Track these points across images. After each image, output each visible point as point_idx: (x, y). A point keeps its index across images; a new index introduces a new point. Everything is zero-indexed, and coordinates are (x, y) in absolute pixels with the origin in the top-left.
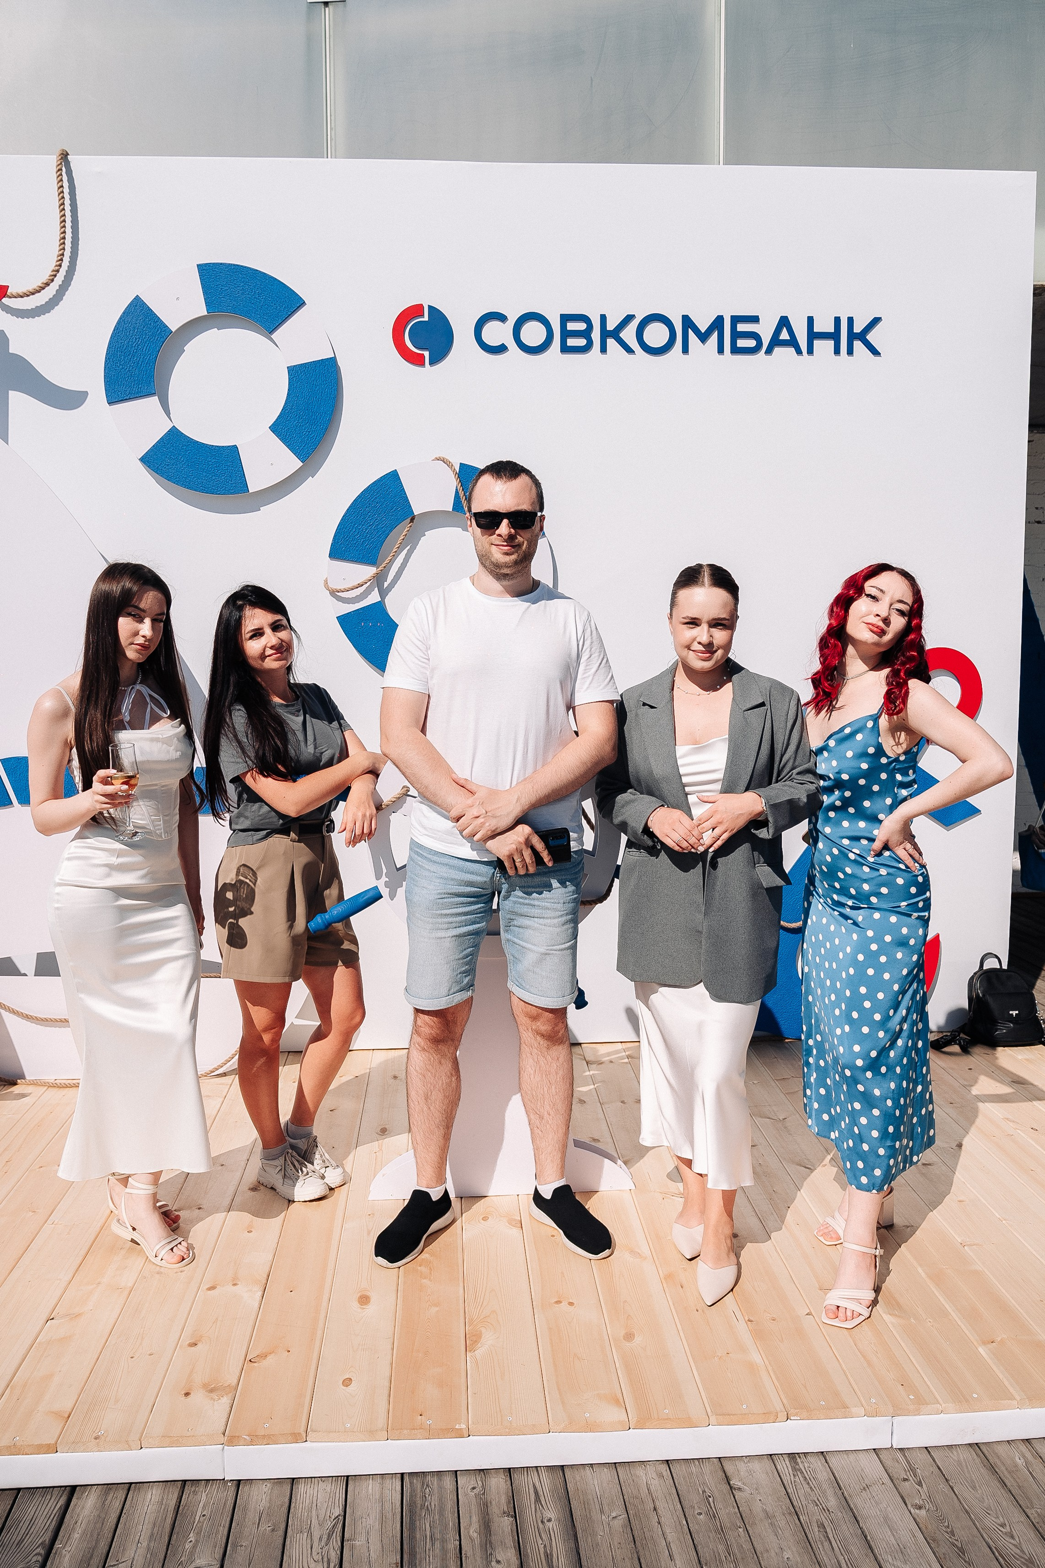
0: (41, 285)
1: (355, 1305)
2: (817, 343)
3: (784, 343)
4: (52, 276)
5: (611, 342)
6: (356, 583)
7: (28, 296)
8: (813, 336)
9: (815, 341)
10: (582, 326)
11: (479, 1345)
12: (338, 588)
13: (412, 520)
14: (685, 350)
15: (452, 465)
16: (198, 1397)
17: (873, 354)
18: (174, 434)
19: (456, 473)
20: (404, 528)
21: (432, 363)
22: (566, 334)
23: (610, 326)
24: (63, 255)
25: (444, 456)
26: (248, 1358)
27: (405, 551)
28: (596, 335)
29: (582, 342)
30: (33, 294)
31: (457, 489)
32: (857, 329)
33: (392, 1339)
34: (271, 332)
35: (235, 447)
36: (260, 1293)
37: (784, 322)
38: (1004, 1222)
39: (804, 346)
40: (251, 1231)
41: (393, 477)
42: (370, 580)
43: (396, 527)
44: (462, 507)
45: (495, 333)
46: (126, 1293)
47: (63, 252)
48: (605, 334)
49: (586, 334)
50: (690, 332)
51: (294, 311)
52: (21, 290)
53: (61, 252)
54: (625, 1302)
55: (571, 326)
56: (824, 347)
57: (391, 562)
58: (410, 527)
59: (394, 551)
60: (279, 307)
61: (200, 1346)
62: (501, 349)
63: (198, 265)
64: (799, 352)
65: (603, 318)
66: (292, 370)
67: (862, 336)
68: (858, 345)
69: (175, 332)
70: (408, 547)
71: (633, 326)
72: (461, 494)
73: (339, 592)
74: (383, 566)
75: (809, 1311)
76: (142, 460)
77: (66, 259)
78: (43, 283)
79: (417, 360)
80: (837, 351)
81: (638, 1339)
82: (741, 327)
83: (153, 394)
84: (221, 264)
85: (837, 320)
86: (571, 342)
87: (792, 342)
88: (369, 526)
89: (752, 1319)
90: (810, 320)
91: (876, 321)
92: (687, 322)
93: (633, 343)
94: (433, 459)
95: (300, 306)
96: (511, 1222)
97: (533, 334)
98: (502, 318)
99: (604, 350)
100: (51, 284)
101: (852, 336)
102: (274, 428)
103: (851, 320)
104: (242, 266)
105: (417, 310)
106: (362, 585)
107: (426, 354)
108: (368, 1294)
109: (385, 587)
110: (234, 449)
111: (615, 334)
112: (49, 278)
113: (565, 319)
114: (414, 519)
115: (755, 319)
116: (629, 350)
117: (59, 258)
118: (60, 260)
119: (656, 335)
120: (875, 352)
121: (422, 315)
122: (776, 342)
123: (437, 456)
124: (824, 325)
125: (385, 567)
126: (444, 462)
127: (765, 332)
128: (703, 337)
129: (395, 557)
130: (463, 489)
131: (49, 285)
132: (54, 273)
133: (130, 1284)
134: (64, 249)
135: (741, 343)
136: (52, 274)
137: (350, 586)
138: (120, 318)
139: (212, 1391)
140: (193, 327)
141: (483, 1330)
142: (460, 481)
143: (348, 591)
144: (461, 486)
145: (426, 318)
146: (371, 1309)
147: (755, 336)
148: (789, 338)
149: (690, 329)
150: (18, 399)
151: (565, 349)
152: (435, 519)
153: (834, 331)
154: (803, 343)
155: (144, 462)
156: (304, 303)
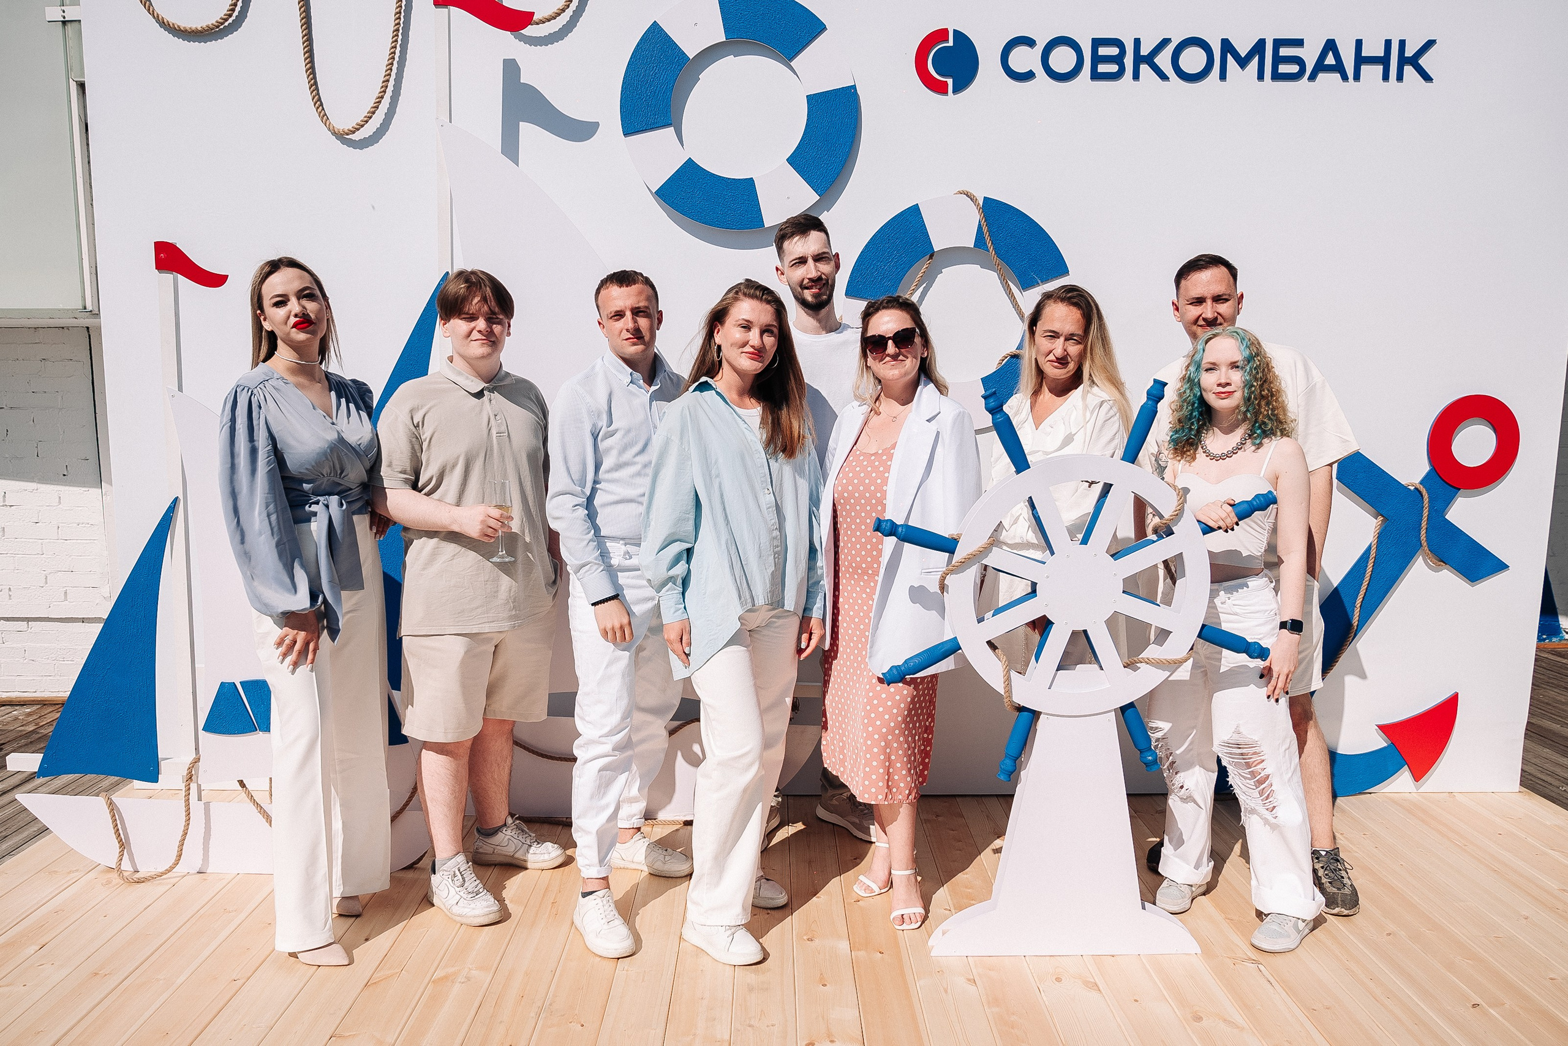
0: (557, 11)
2: (1365, 69)
3: (1330, 69)
5: (1144, 68)
7: (544, 22)
8: (1361, 60)
9: (1362, 66)
10: (1114, 51)
13: (931, 257)
14: (1223, 76)
15: (976, 199)
17: (1424, 80)
18: (690, 166)
19: (980, 207)
20: (924, 266)
21: (956, 91)
22: (1097, 59)
23: (1145, 51)
25: (968, 190)
27: (921, 289)
28: (1129, 61)
29: (1113, 68)
30: (549, 20)
31: (980, 224)
32: (1409, 52)
34: (791, 59)
35: (751, 179)
37: (1330, 46)
39: (1349, 71)
41: (914, 212)
43: (915, 264)
44: (985, 242)
45: (1022, 59)
48: (1139, 60)
49: (1119, 60)
50: (1230, 58)
51: (815, 36)
52: (542, 17)
55: (1103, 51)
56: (1371, 72)
58: (929, 263)
59: (912, 288)
60: (799, 34)
62: (1029, 76)
64: (1345, 78)
65: (1137, 42)
66: (810, 99)
67: (1414, 61)
68: (1409, 70)
69: (692, 59)
70: (925, 285)
71: (1168, 50)
72: (985, 229)
76: (657, 195)
79: (939, 88)
80: (1386, 77)
82: (1284, 52)
83: (668, 125)
85: (1388, 43)
86: (1102, 68)
87: (1339, 68)
88: (888, 263)
90: (1359, 43)
91: (1430, 44)
92: (1227, 47)
93: (1168, 70)
94: (956, 192)
95: (821, 31)
97: (1062, 60)
98: (1030, 42)
99: (1136, 76)
101: (1403, 61)
102: (792, 160)
103: (1402, 43)
105: (940, 35)
107: (950, 81)
110: (750, 182)
111: (1149, 60)
112: (565, 4)
113: (1097, 43)
114: (933, 255)
115: (1299, 43)
116: (1163, 77)
119: (1192, 61)
120: (1427, 78)
121: (947, 40)
122: (1320, 67)
123: (960, 190)
124: (1373, 48)
126: (968, 196)
127: (1310, 55)
128: (1243, 62)
130: (986, 225)
131: (564, 11)
135: (1283, 69)
138: (638, 45)
140: (711, 54)
142: (983, 216)
144: (985, 221)
145: (951, 43)
147: (1299, 61)
148: (1335, 63)
149: (1228, 54)
150: (528, 131)
151: (1096, 76)
152: (955, 255)
153: (1383, 55)
154: (1350, 68)
155: (659, 196)
156: (825, 28)
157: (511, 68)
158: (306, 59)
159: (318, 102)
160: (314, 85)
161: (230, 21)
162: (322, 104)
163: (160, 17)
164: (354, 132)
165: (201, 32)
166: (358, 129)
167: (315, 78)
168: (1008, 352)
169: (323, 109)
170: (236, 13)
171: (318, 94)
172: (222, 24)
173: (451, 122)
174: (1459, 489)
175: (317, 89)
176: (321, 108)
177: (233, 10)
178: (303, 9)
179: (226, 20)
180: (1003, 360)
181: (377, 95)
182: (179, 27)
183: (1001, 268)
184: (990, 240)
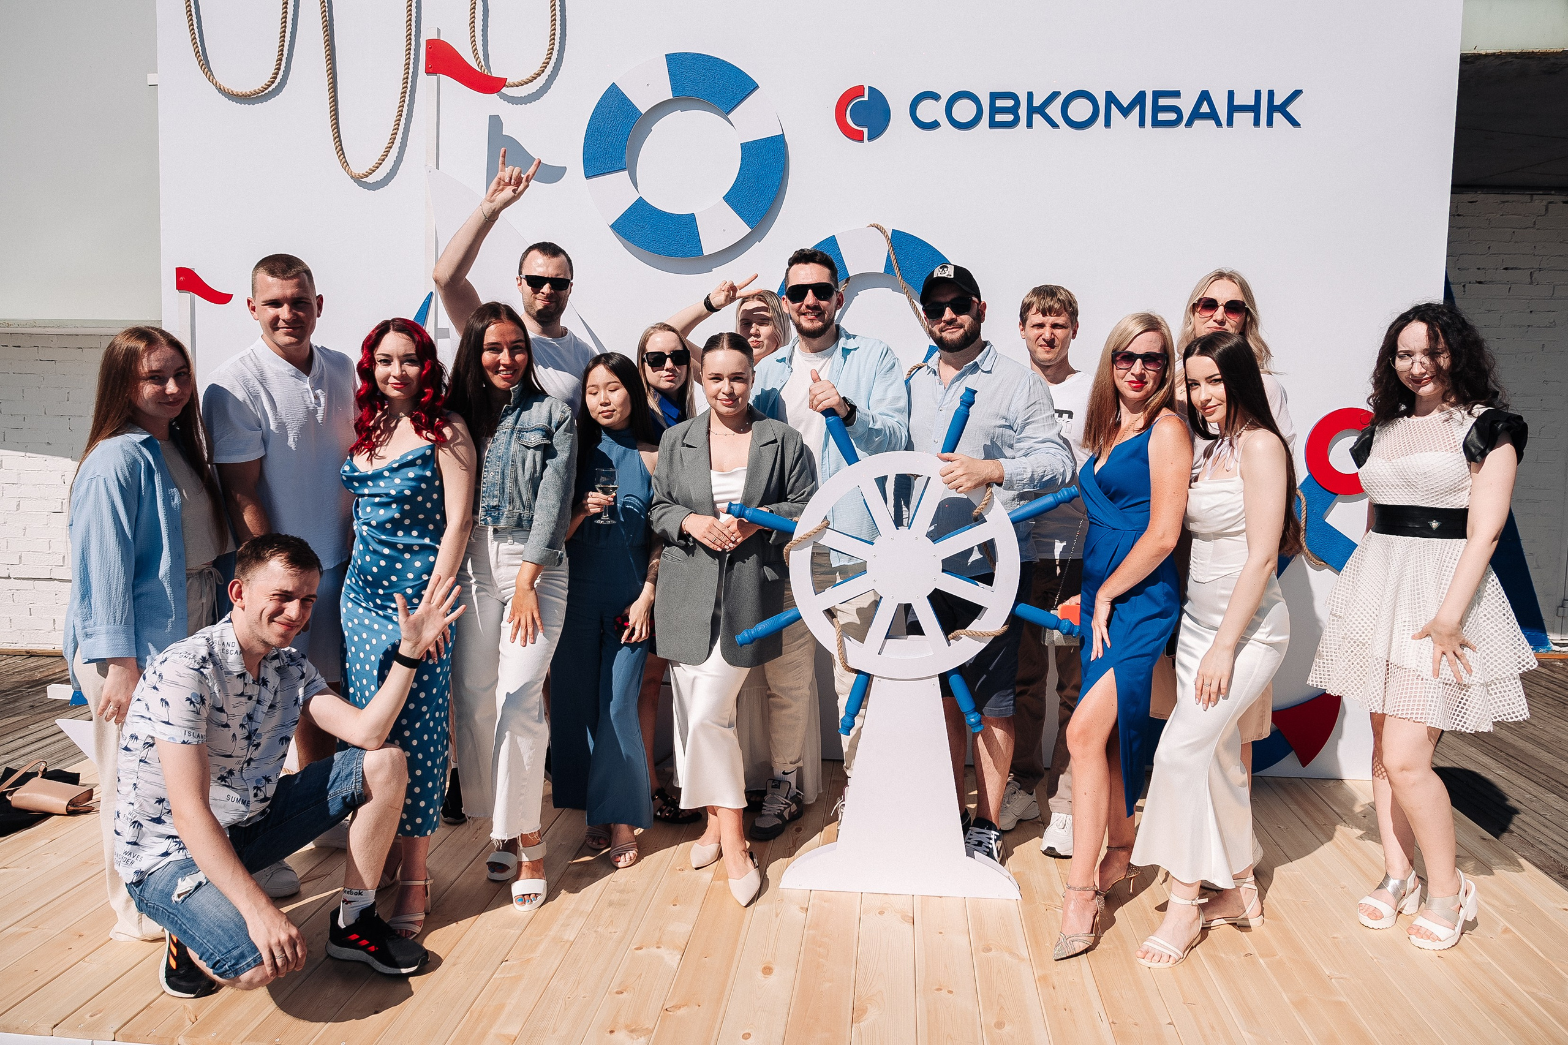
1: (760, 975)
2: (1236, 115)
3: (1205, 116)
4: (543, 67)
5: (1037, 117)
7: (522, 84)
8: (1233, 108)
9: (1234, 114)
10: (1010, 103)
11: (864, 1018)
13: (848, 280)
14: (1108, 124)
15: (885, 231)
16: (621, 1035)
17: (1293, 125)
18: (641, 203)
19: (889, 238)
21: (870, 139)
22: (994, 110)
23: (1037, 103)
24: (552, 49)
25: (878, 223)
26: (665, 1008)
28: (1023, 112)
29: (1009, 118)
30: (527, 83)
31: (888, 253)
32: (1277, 102)
33: (788, 1006)
34: (728, 113)
35: (693, 215)
36: (680, 957)
37: (1205, 96)
38: (1375, 960)
39: (1223, 119)
40: (676, 905)
41: (832, 241)
44: (893, 269)
45: (929, 111)
46: (568, 945)
47: (553, 47)
48: (1032, 110)
49: (1014, 110)
50: (1113, 108)
51: (748, 94)
52: (516, 80)
53: (551, 47)
54: (1000, 995)
55: (999, 103)
56: (1243, 120)
60: (735, 91)
61: (625, 994)
62: (934, 125)
63: (666, 55)
64: (1219, 124)
65: (1030, 95)
66: (744, 146)
67: (1282, 109)
68: (1278, 117)
69: (645, 114)
71: (1058, 102)
72: (893, 257)
75: (1170, 1021)
76: (613, 227)
77: (555, 52)
78: (535, 74)
79: (857, 137)
80: (1257, 123)
81: (1007, 1028)
82: (1162, 102)
83: (624, 169)
84: (686, 53)
85: (1258, 94)
86: (999, 118)
87: (1213, 115)
89: (1115, 1021)
90: (1231, 94)
91: (1297, 94)
92: (1110, 98)
93: (1058, 118)
94: (868, 225)
95: (753, 89)
96: (904, 918)
97: (964, 111)
98: (936, 97)
99: (1030, 125)
100: (542, 75)
101: (1272, 109)
102: (727, 198)
103: (1271, 94)
105: (858, 91)
107: (865, 130)
108: (771, 966)
110: (692, 218)
111: (1041, 110)
112: (540, 69)
113: (994, 96)
115: (1176, 94)
116: (1054, 125)
118: (550, 53)
119: (1080, 110)
120: (1295, 123)
121: (863, 95)
122: (1196, 115)
123: (872, 223)
124: (1244, 98)
126: (878, 228)
127: (1186, 105)
128: (1125, 112)
130: (894, 253)
131: (539, 75)
132: (545, 65)
133: (572, 939)
134: (554, 44)
135: (1162, 117)
138: (598, 103)
139: (632, 1031)
140: (660, 109)
141: (869, 1006)
142: (892, 246)
144: (893, 250)
145: (866, 98)
146: (773, 979)
147: (1176, 110)
148: (1209, 111)
149: (1112, 105)
151: (993, 124)
152: (868, 280)
153: (1253, 104)
154: (1223, 116)
155: (615, 229)
156: (757, 87)
157: (495, 123)
158: (331, 117)
159: (341, 152)
160: (338, 138)
161: (273, 86)
162: (343, 153)
163: (218, 84)
164: (367, 176)
165: (246, 96)
166: (371, 174)
167: (338, 131)
168: (915, 365)
169: (344, 157)
170: (278, 81)
171: (341, 145)
172: (266, 89)
173: (438, 168)
174: (1337, 495)
175: (340, 141)
176: (342, 156)
177: (275, 78)
178: (330, 76)
179: (269, 86)
180: (911, 372)
181: (386, 145)
182: (232, 91)
183: (907, 291)
184: (897, 266)
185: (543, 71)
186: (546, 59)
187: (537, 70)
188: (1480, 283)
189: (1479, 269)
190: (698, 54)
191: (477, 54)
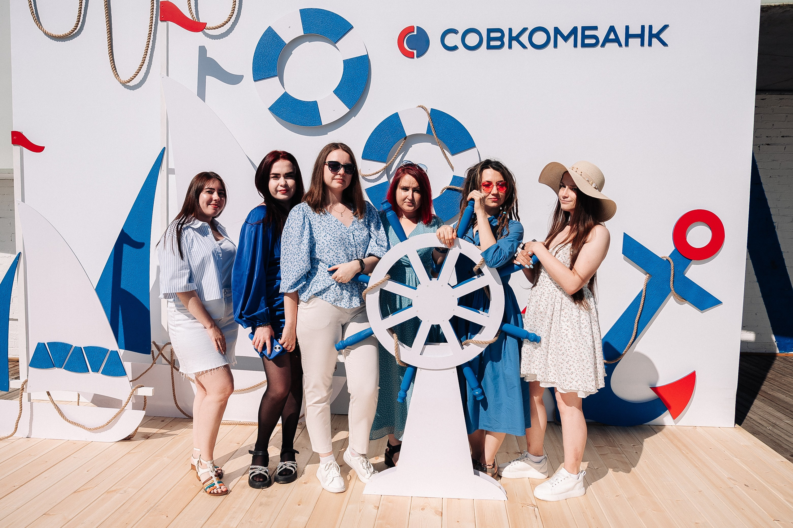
0: (224, 23)
2: (630, 40)
3: (612, 41)
4: (229, 18)
5: (514, 43)
6: (375, 172)
7: (217, 28)
8: (628, 36)
9: (629, 39)
10: (499, 35)
12: (366, 174)
13: (405, 139)
14: (555, 46)
15: (427, 110)
17: (663, 45)
18: (286, 96)
19: (429, 114)
20: (402, 143)
21: (418, 57)
22: (490, 39)
23: (514, 34)
24: (235, 7)
25: (422, 105)
27: (401, 155)
28: (506, 39)
29: (499, 43)
30: (220, 27)
31: (429, 122)
32: (654, 32)
34: (336, 43)
35: (316, 102)
37: (612, 29)
39: (623, 41)
40: (300, 505)
41: (396, 116)
42: (383, 170)
43: (397, 142)
44: (432, 131)
45: (451, 40)
47: (235, 6)
48: (511, 39)
49: (501, 39)
50: (559, 37)
51: (347, 32)
52: (214, 25)
53: (234, 6)
55: (493, 35)
56: (635, 42)
57: (394, 161)
58: (404, 142)
59: (395, 155)
60: (340, 30)
62: (455, 48)
63: (300, 10)
64: (620, 45)
65: (510, 30)
66: (345, 62)
67: (657, 36)
68: (654, 40)
69: (288, 44)
70: (403, 153)
71: (527, 34)
72: (431, 124)
73: (366, 176)
74: (389, 162)
76: (270, 109)
77: (236, 9)
78: (224, 22)
79: (411, 56)
80: (642, 44)
82: (587, 33)
83: (276, 76)
84: (311, 9)
85: (643, 27)
86: (493, 43)
87: (617, 40)
88: (383, 142)
90: (627, 28)
91: (666, 27)
92: (557, 31)
93: (527, 43)
94: (417, 106)
95: (350, 29)
96: (436, 512)
97: (472, 39)
98: (455, 32)
99: (510, 47)
100: (229, 22)
101: (651, 36)
102: (336, 92)
103: (651, 27)
104: (322, 9)
105: (411, 29)
106: (378, 173)
107: (415, 52)
109: (390, 174)
111: (517, 38)
112: (228, 19)
113: (490, 31)
115: (595, 28)
116: (524, 47)
117: (233, 9)
118: (233, 10)
119: (540, 38)
120: (665, 44)
121: (413, 32)
122: (607, 40)
123: (419, 105)
124: (635, 30)
125: (390, 163)
126: (423, 108)
127: (601, 34)
128: (566, 39)
129: (396, 158)
130: (432, 122)
131: (227, 23)
132: (230, 16)
134: (235, 4)
135: (587, 41)
136: (229, 17)
137: (372, 173)
138: (261, 38)
140: (297, 41)
142: (431, 118)
143: (371, 175)
144: (431, 120)
145: (415, 33)
147: (595, 37)
148: (615, 38)
149: (558, 35)
150: (210, 80)
151: (489, 47)
152: (417, 138)
153: (640, 33)
154: (623, 40)
155: (271, 110)
156: (352, 27)
157: (202, 50)
158: (109, 48)
159: (114, 68)
160: (112, 60)
161: (76, 31)
162: (116, 69)
163: (44, 30)
164: (129, 82)
165: (60, 37)
166: (131, 81)
167: (113, 57)
168: (445, 187)
169: (116, 71)
170: (78, 28)
171: (114, 64)
172: (72, 33)
173: (168, 75)
174: (692, 260)
175: (114, 62)
176: (115, 71)
177: (77, 26)
178: (108, 25)
179: (74, 31)
180: (443, 191)
181: (140, 64)
182: (52, 35)
183: (440, 144)
184: (434, 130)
185: (229, 20)
186: (231, 13)
187: (226, 19)
188: (768, 145)
189: (767, 137)
190: (318, 9)
191: (191, 10)
